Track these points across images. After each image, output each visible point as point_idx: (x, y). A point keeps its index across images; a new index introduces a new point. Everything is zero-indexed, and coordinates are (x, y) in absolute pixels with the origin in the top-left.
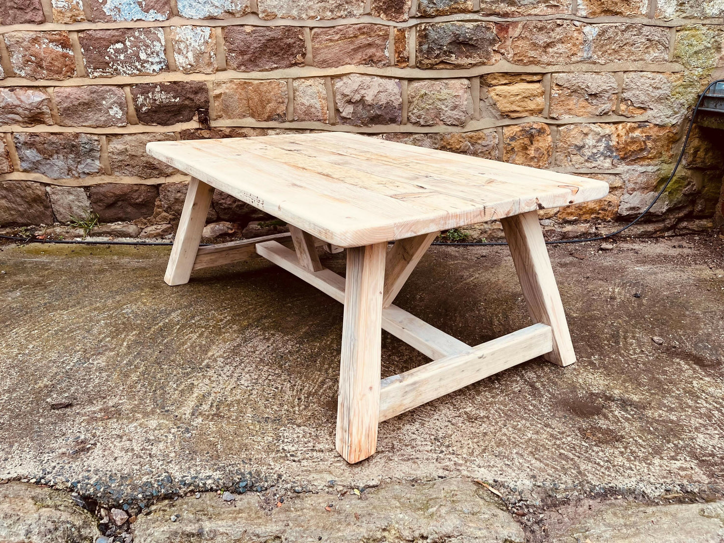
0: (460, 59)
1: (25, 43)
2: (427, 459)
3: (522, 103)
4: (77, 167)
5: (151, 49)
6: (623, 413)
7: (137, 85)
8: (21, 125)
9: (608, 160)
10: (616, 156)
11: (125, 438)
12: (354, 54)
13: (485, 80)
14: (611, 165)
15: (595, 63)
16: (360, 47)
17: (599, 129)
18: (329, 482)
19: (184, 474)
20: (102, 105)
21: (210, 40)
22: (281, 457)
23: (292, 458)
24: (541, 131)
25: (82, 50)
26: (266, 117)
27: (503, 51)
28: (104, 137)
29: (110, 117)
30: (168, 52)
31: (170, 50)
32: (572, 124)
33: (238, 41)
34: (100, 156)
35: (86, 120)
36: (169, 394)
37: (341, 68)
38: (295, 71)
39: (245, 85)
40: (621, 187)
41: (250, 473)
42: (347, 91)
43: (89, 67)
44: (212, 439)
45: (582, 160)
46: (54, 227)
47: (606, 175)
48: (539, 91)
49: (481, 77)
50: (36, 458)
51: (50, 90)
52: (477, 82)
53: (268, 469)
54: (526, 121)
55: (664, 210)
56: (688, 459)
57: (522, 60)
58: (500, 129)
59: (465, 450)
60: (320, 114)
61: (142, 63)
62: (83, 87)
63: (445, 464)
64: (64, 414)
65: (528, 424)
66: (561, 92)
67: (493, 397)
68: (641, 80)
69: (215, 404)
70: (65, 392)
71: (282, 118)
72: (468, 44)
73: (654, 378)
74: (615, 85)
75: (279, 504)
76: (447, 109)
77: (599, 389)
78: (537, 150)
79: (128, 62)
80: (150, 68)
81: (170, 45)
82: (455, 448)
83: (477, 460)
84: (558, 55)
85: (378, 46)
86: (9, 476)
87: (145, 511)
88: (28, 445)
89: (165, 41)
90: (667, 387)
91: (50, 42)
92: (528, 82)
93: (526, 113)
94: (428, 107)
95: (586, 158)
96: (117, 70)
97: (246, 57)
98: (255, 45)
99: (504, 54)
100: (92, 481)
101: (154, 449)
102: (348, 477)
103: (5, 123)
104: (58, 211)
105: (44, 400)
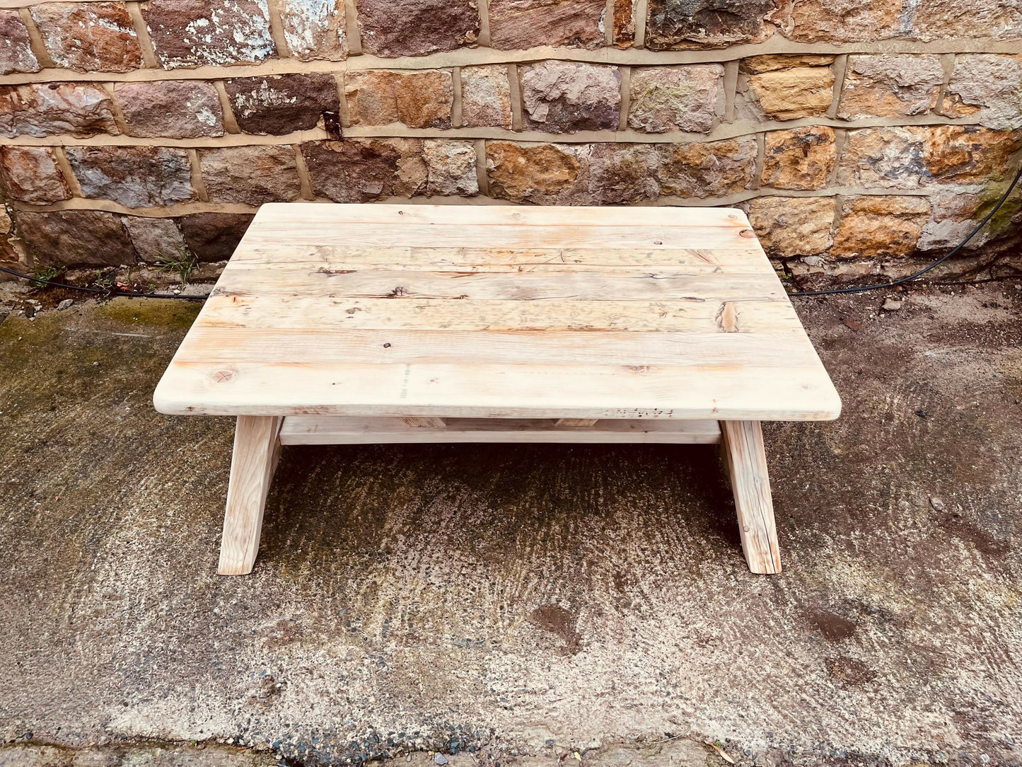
0: (712, 35)
1: (64, 21)
2: (652, 706)
3: (798, 99)
4: (161, 193)
6: (880, 634)
7: (233, 79)
8: (74, 135)
9: (914, 178)
10: (925, 172)
11: (315, 673)
12: (552, 29)
14: (916, 185)
15: (914, 40)
16: (562, 19)
17: (908, 135)
18: (547, 742)
19: (391, 730)
20: (186, 108)
21: (336, 12)
22: (491, 703)
23: (502, 704)
24: (822, 139)
25: (149, 29)
26: (422, 122)
27: (778, 21)
28: (194, 152)
29: (199, 125)
30: (273, 28)
31: (277, 27)
32: (868, 128)
33: (378, 13)
34: (191, 178)
35: (166, 128)
36: (350, 600)
37: (532, 50)
38: (464, 56)
39: (391, 78)
40: (926, 214)
41: (460, 727)
42: (540, 86)
43: (162, 55)
44: (411, 674)
45: (876, 176)
46: (139, 269)
47: (907, 198)
48: (825, 80)
49: (742, 60)
50: (225, 707)
51: (110, 87)
52: (735, 68)
53: (479, 720)
54: (802, 125)
55: (981, 244)
56: (944, 710)
57: (806, 36)
58: (761, 137)
59: (694, 692)
60: (500, 117)
61: (239, 49)
62: (156, 83)
63: (673, 713)
64: (240, 633)
65: (767, 652)
66: (858, 82)
67: (728, 603)
68: (980, 66)
69: (406, 618)
70: (231, 596)
71: (445, 123)
72: (727, 12)
73: (923, 572)
74: (939, 74)
76: (686, 109)
77: (855, 593)
78: (813, 164)
79: (218, 45)
80: (251, 55)
81: (276, 20)
82: (683, 689)
83: (708, 707)
84: (861, 28)
85: (588, 16)
86: (203, 737)
88: (212, 686)
89: (270, 14)
90: (936, 590)
91: (99, 18)
92: (812, 66)
93: (803, 113)
94: (658, 107)
95: (883, 174)
96: (202, 58)
97: (391, 37)
98: (404, 19)
99: (780, 26)
100: (294, 741)
101: (351, 691)
102: (566, 735)
103: (51, 132)
104: (141, 249)
105: (211, 610)
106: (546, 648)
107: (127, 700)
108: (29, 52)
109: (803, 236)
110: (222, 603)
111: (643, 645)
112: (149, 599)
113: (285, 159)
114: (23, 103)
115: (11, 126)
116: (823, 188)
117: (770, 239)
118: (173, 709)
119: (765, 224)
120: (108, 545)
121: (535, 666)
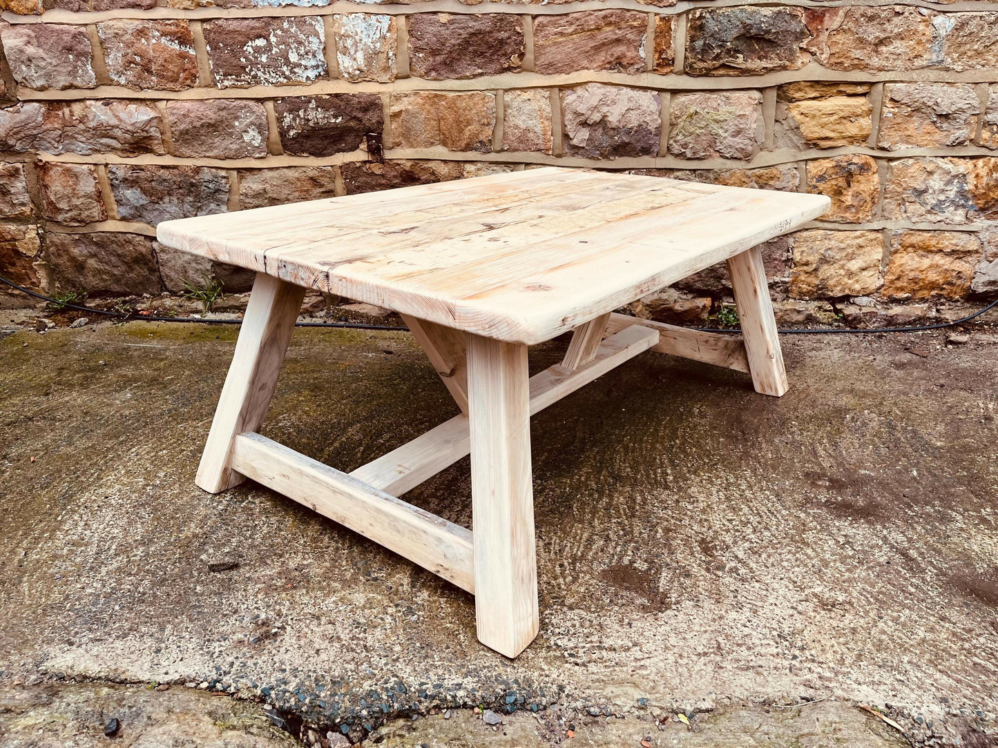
0: (750, 61)
1: (127, 37)
2: (775, 668)
3: (837, 127)
4: (196, 215)
5: (305, 47)
7: (283, 98)
8: (119, 153)
9: (961, 212)
10: (972, 206)
11: (323, 620)
12: (594, 54)
13: (784, 92)
14: (964, 219)
15: (947, 70)
16: (603, 44)
17: (950, 166)
18: (638, 701)
19: (422, 681)
20: (233, 127)
21: (388, 35)
22: (556, 658)
23: (572, 660)
24: (864, 168)
25: (208, 48)
26: (463, 145)
27: (813, 49)
28: (235, 173)
29: (244, 145)
30: (327, 49)
31: (331, 49)
32: (910, 157)
33: (428, 36)
34: (228, 200)
35: (211, 148)
37: (574, 74)
38: (508, 80)
39: (436, 100)
40: (977, 252)
41: (516, 681)
42: (582, 108)
43: (218, 73)
44: (449, 625)
45: (922, 210)
46: (162, 298)
47: (956, 234)
48: (864, 108)
49: (780, 87)
50: (202, 649)
51: (162, 105)
52: (773, 95)
53: (542, 675)
54: (843, 153)
57: (841, 63)
58: (803, 165)
59: (830, 656)
60: (540, 141)
62: (208, 101)
63: (805, 677)
64: (230, 580)
65: (914, 617)
66: (896, 110)
67: (849, 570)
70: (224, 545)
71: (485, 146)
72: (763, 39)
74: (975, 103)
75: (570, 733)
76: (726, 135)
78: (857, 195)
79: (273, 65)
80: (302, 75)
81: (331, 41)
82: (813, 652)
83: (852, 672)
84: (895, 57)
85: (630, 42)
86: (167, 678)
87: (373, 735)
88: (187, 628)
89: (326, 36)
91: (162, 35)
92: (849, 95)
93: (843, 142)
94: (698, 131)
95: (929, 208)
96: (256, 78)
97: (439, 59)
98: (453, 41)
99: (815, 54)
100: (291, 687)
101: (369, 638)
102: (664, 694)
103: (96, 150)
104: (167, 276)
105: (197, 557)
106: (623, 605)
107: (73, 639)
108: (89, 67)
109: (852, 273)
110: (211, 551)
111: (750, 606)
112: (122, 545)
113: (324, 181)
114: (74, 118)
115: (58, 142)
116: (868, 221)
117: (817, 277)
118: (133, 648)
119: (811, 259)
120: (82, 500)
121: (610, 622)
